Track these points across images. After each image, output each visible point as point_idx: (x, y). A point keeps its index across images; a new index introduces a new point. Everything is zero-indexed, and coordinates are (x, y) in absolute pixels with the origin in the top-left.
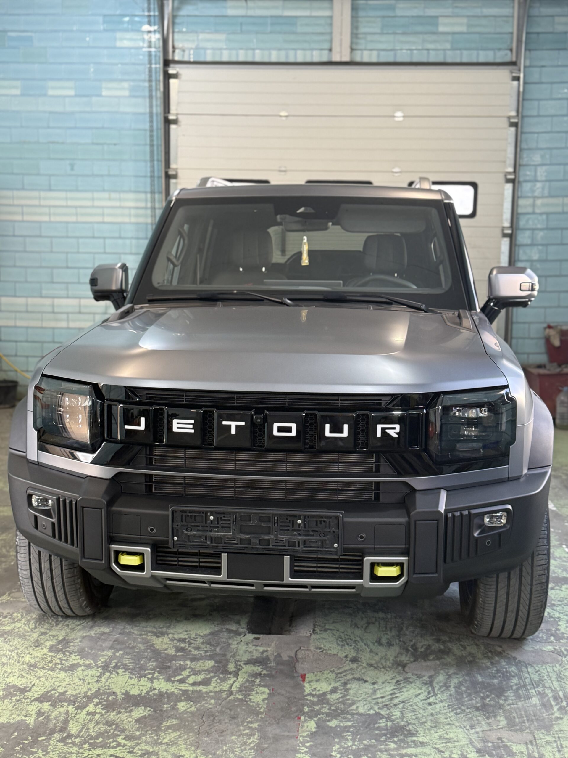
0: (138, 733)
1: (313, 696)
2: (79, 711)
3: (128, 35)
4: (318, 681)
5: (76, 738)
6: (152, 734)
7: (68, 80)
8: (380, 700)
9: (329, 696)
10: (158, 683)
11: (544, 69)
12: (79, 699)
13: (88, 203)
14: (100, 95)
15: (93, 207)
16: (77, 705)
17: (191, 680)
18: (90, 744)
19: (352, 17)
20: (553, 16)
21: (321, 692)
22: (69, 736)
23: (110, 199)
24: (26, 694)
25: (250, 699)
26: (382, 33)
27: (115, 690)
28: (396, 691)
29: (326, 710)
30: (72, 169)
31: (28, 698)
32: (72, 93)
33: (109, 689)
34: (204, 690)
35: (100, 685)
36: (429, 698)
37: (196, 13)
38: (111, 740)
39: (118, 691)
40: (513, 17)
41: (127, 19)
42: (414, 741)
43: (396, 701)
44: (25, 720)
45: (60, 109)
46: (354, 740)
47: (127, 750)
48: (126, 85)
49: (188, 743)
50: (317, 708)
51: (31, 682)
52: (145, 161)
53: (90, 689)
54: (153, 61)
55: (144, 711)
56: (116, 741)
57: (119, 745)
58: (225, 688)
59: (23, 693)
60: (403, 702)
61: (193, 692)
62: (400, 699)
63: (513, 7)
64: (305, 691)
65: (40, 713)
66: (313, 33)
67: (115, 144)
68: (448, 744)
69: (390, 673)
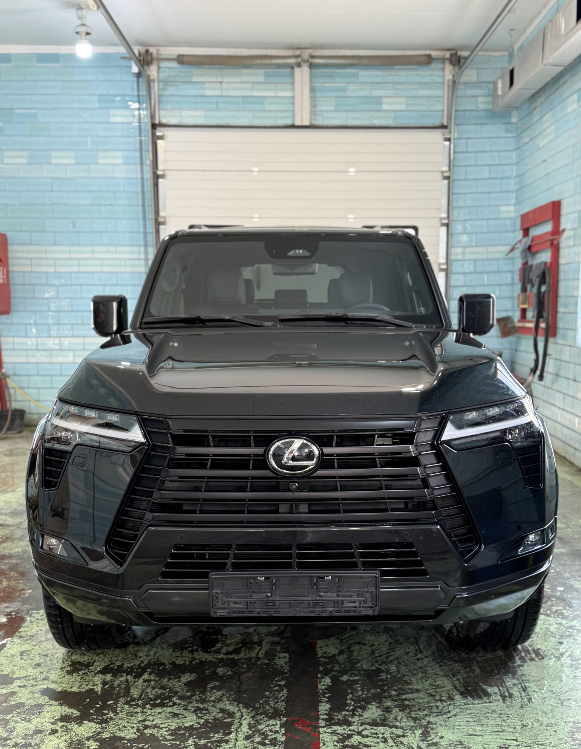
0: (189, 694)
1: (325, 658)
2: (136, 680)
3: (120, 112)
4: (327, 646)
5: (138, 700)
6: (200, 694)
7: (69, 150)
8: (379, 658)
9: (337, 658)
10: (197, 654)
11: (469, 141)
12: (135, 670)
13: (89, 256)
14: (97, 163)
15: (94, 259)
16: (134, 675)
17: (224, 650)
18: (151, 705)
19: (311, 97)
20: (476, 97)
21: (331, 655)
22: (133, 700)
23: (108, 252)
24: (90, 668)
25: (275, 663)
26: (336, 111)
27: (163, 661)
28: (390, 651)
29: (337, 668)
30: (74, 226)
31: (92, 671)
32: (73, 161)
33: (158, 661)
34: (236, 658)
35: (149, 658)
36: (417, 655)
37: (179, 93)
38: (168, 701)
39: (166, 662)
40: (443, 97)
41: (118, 98)
42: (410, 689)
43: (391, 658)
44: (94, 689)
45: (63, 175)
46: (362, 690)
47: (183, 708)
48: (119, 154)
49: (231, 699)
50: (329, 667)
51: (92, 659)
52: (138, 219)
53: (142, 662)
54: (143, 134)
55: (190, 677)
56: (172, 701)
57: (175, 704)
58: (254, 655)
59: (88, 668)
60: (397, 659)
61: (228, 659)
62: (394, 657)
63: (444, 89)
64: (317, 654)
65: (104, 683)
66: (277, 111)
67: (111, 205)
68: (437, 690)
69: (383, 637)
